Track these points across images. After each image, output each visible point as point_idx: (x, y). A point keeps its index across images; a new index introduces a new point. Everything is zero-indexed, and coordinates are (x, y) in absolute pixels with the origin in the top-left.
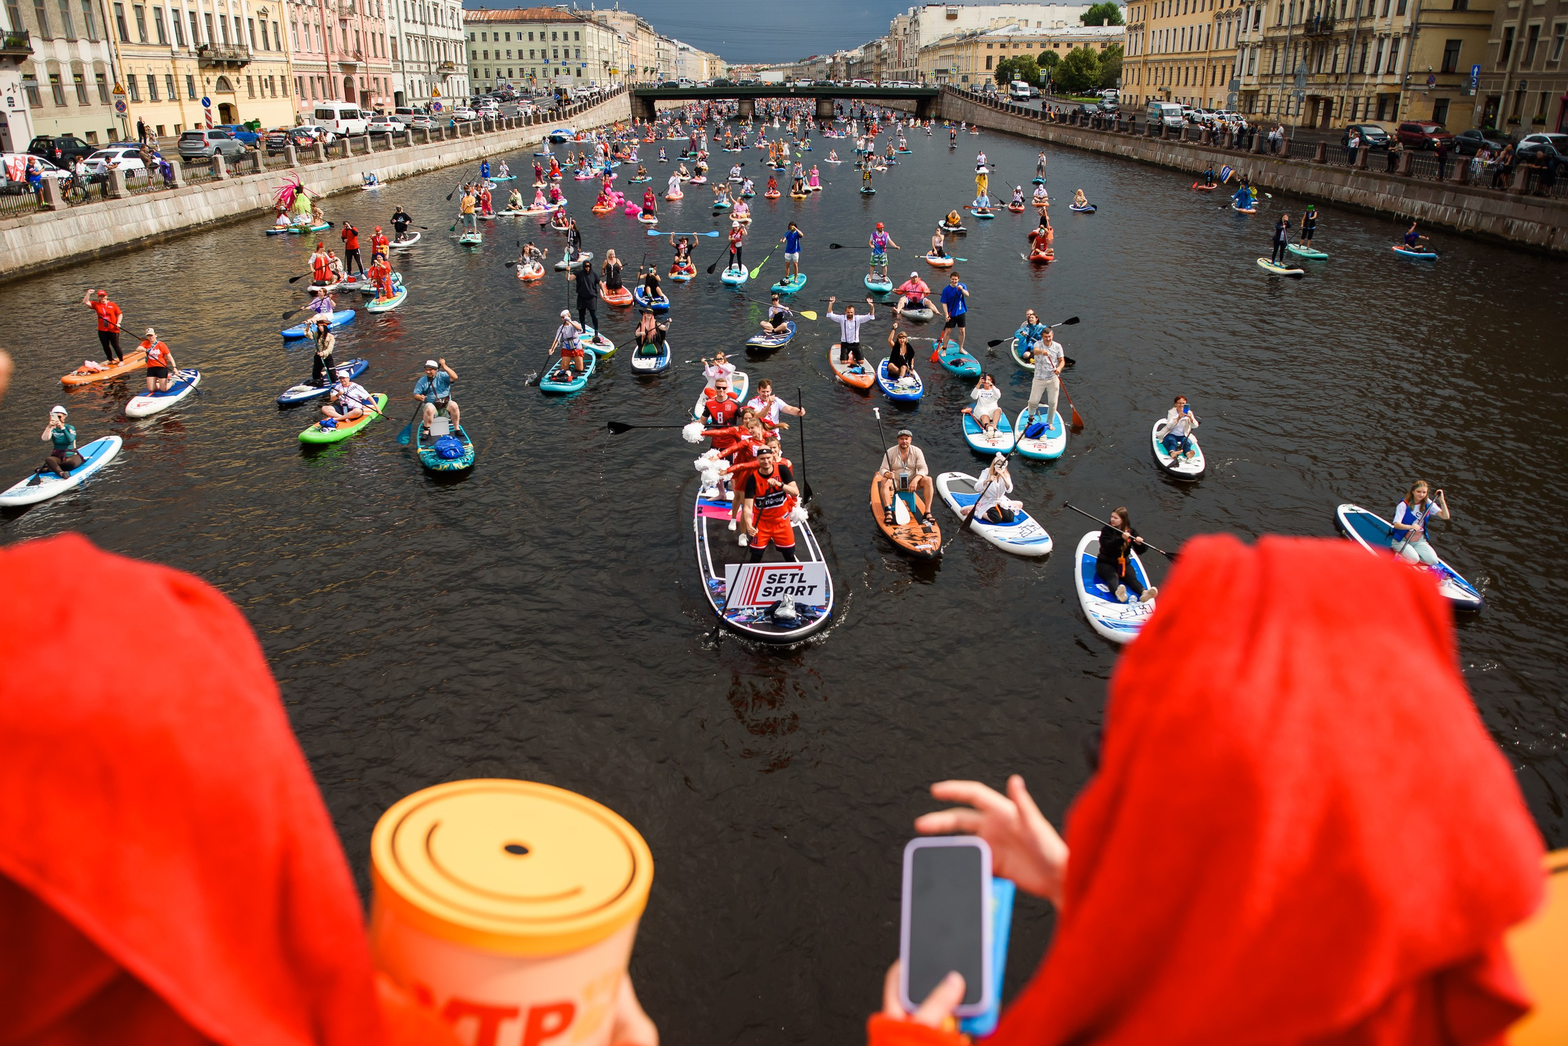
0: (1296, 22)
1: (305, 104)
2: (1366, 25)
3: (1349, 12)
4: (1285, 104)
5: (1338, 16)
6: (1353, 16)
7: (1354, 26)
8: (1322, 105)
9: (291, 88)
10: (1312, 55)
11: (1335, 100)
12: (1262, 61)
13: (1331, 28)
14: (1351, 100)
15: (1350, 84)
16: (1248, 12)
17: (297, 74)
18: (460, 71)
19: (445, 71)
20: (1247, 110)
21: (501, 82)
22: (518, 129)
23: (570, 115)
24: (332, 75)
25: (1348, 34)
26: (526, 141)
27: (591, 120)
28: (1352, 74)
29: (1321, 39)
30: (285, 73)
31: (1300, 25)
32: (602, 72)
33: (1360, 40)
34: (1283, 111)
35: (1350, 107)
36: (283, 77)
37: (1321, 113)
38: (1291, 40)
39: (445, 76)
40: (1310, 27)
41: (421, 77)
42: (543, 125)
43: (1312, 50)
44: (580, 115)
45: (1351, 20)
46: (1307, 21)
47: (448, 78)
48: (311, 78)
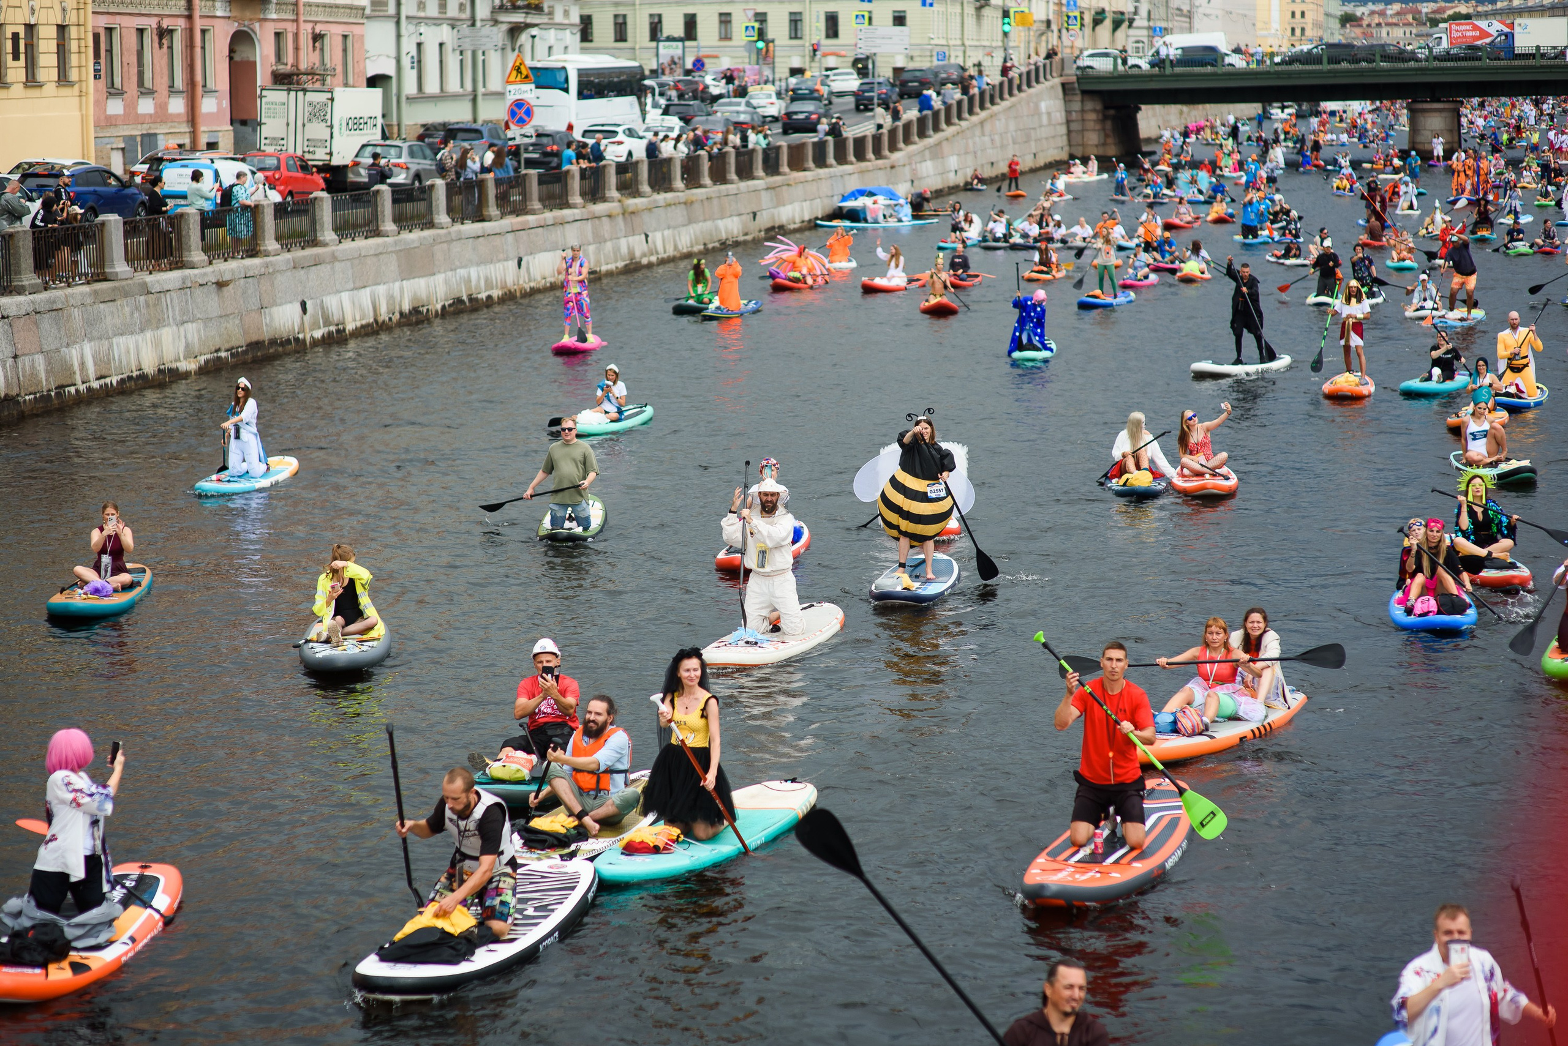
1: (115, 107)
9: (82, 62)
17: (103, 21)
18: (559, 17)
19: (518, 18)
21: (668, 51)
22: (744, 185)
23: (893, 148)
24: (199, 24)
26: (765, 220)
27: (953, 162)
30: (72, 18)
32: (970, 21)
36: (62, 29)
39: (515, 31)
41: (445, 33)
42: (814, 173)
44: (919, 145)
47: (524, 38)
48: (141, 31)
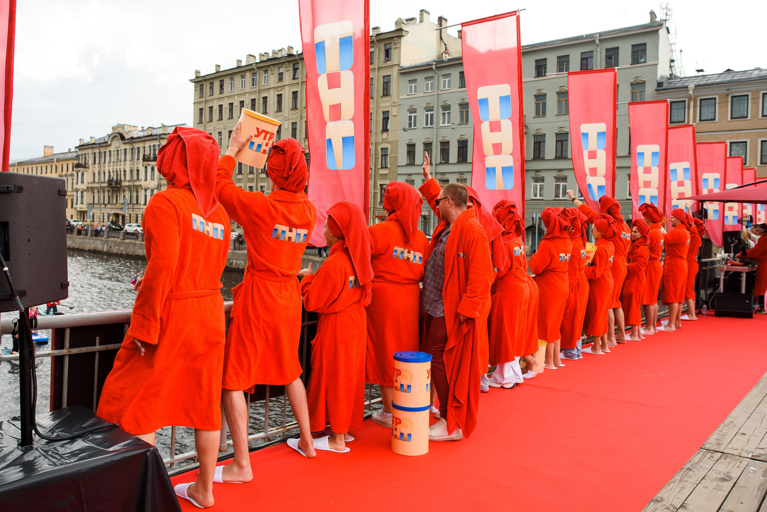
0: (102, 180)
2: (137, 183)
3: (128, 177)
4: (102, 217)
5: (123, 179)
6: (130, 179)
7: (131, 184)
8: (120, 218)
10: (112, 195)
11: (127, 215)
12: (88, 197)
13: (120, 184)
14: (135, 216)
15: (133, 208)
16: (78, 175)
20: (82, 220)
25: (128, 187)
28: (133, 204)
29: (116, 189)
31: (104, 182)
33: (135, 190)
34: (102, 220)
35: (135, 218)
37: (121, 221)
38: (101, 188)
40: (110, 182)
43: (112, 193)
45: (129, 181)
46: (109, 180)
